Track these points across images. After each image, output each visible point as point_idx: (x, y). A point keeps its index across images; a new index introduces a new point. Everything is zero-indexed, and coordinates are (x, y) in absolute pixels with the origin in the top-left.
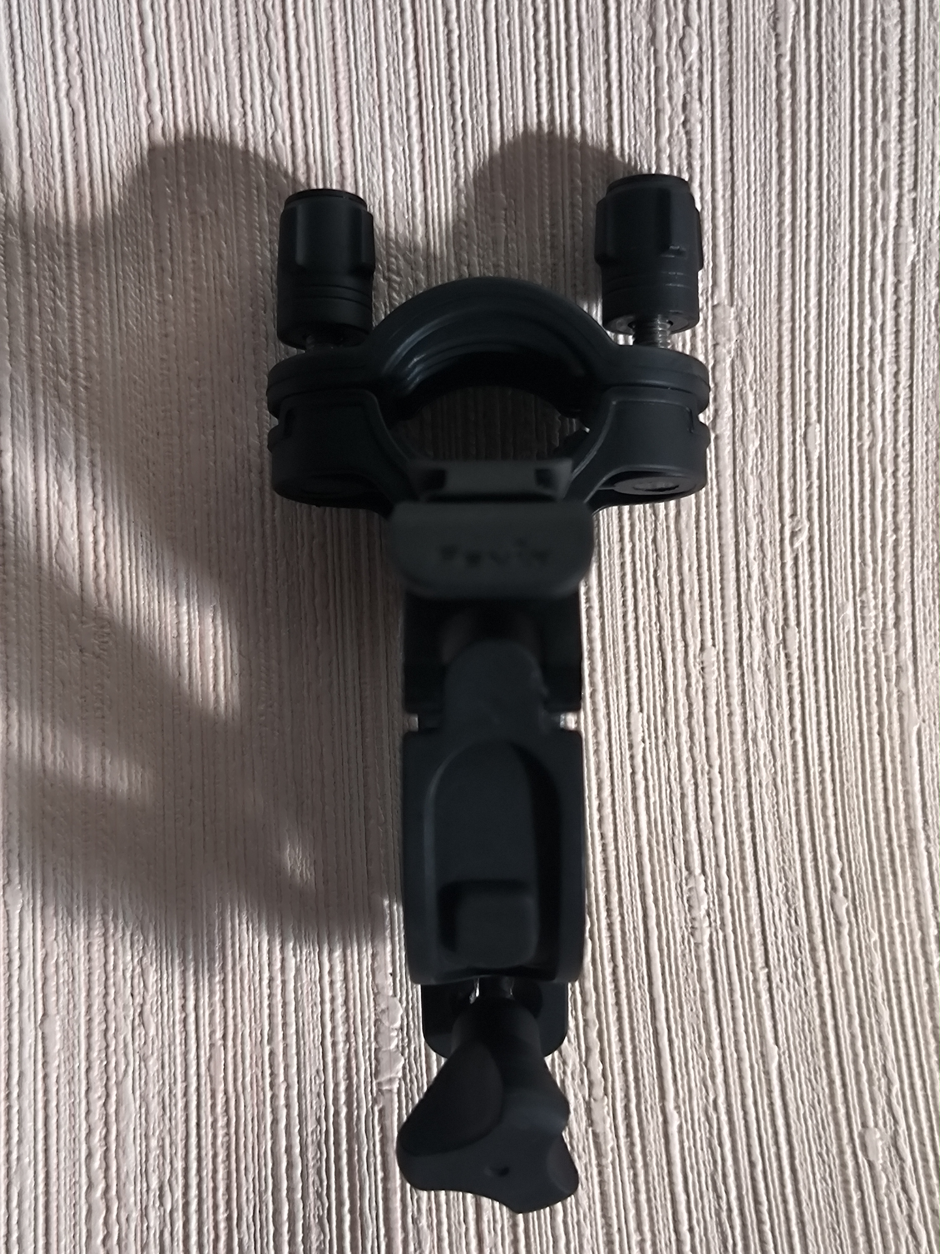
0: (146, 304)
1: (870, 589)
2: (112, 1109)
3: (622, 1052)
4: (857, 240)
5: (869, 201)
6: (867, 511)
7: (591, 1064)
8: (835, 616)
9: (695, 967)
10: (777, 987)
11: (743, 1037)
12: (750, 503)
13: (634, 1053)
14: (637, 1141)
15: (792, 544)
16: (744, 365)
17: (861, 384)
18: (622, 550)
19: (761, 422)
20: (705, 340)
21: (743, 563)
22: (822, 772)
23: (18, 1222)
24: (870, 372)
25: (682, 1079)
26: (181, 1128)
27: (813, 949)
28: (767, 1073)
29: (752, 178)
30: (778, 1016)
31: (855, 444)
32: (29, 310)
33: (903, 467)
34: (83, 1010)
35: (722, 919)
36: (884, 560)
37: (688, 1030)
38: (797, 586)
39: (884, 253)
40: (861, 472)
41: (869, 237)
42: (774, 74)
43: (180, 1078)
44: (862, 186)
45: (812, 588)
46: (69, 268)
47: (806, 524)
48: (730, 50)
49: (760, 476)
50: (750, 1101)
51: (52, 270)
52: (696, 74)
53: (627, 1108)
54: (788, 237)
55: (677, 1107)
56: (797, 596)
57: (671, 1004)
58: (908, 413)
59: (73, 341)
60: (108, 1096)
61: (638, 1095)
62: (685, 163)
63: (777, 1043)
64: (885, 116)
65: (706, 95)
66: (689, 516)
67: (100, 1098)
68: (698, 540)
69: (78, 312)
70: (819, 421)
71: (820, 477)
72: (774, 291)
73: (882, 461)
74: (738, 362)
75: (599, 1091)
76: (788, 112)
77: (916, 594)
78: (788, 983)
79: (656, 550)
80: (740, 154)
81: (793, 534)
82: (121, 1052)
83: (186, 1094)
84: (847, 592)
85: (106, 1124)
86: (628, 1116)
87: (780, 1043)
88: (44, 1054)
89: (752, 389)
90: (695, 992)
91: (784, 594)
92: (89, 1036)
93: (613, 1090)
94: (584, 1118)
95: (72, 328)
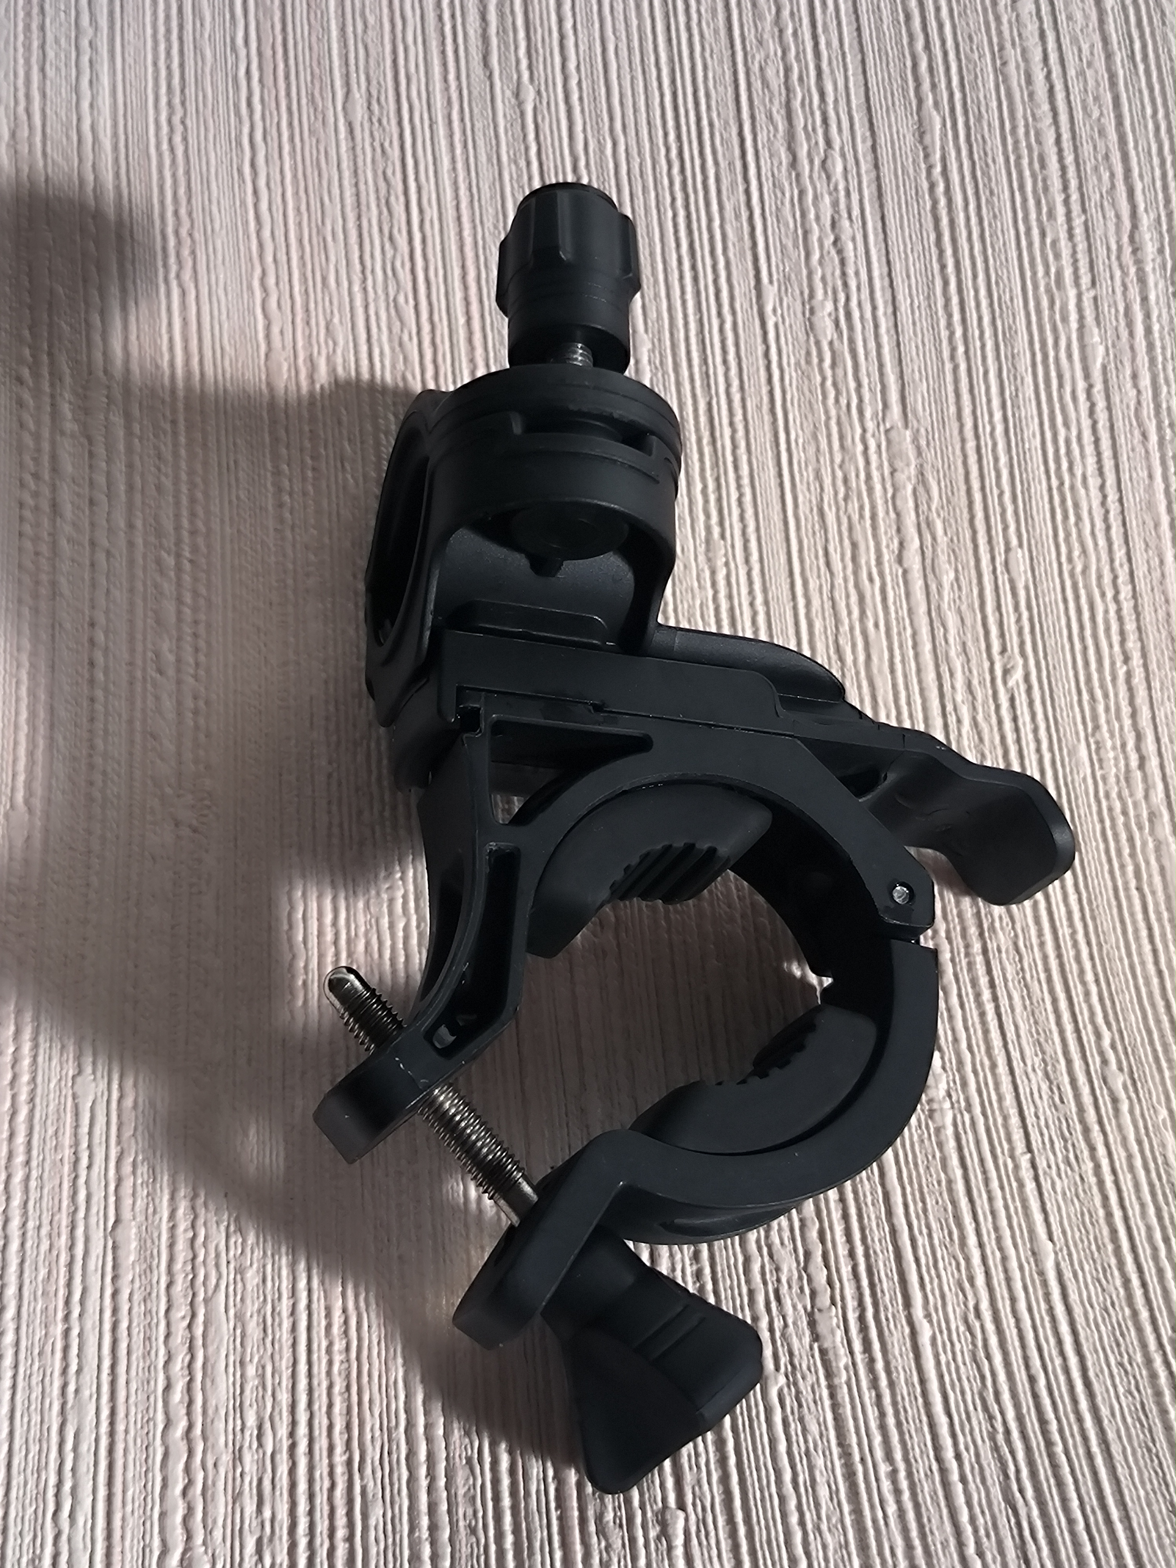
0: (259, 475)
1: (1105, 728)
2: (199, 1331)
3: (852, 1254)
4: (1037, 346)
5: (1045, 303)
6: (1090, 642)
7: (812, 1269)
8: (1067, 760)
9: (938, 1155)
10: (1045, 1173)
11: (1007, 1233)
12: (951, 640)
13: (867, 1256)
14: (878, 1355)
15: (1005, 682)
16: (928, 491)
17: (1063, 501)
19: (954, 551)
20: (880, 467)
21: (949, 708)
22: (1073, 934)
23: (73, 1470)
24: (1072, 488)
25: (931, 1282)
26: (287, 1353)
27: (1086, 1131)
28: (1041, 1273)
29: (914, 292)
30: (1048, 1206)
31: (1066, 567)
32: (130, 487)
33: (1125, 591)
34: (165, 1215)
35: (967, 1100)
36: (1116, 695)
37: (934, 1226)
38: (1017, 730)
39: (1070, 356)
40: (1077, 598)
41: (1050, 341)
42: (925, 185)
43: (285, 1294)
44: (1036, 287)
45: (1036, 730)
46: (176, 445)
47: (1020, 661)
48: (876, 166)
49: (959, 611)
50: (1022, 1305)
51: (156, 448)
52: (842, 193)
53: (862, 1319)
54: (961, 349)
55: (928, 1316)
56: (1018, 741)
57: (909, 1198)
58: (1122, 530)
59: (177, 516)
60: (193, 1316)
61: (876, 1305)
62: (839, 283)
63: (1051, 1239)
64: (1051, 215)
65: (856, 212)
66: (881, 659)
67: (184, 1318)
68: (895, 686)
69: (184, 489)
70: (1021, 545)
71: (1029, 608)
72: (953, 409)
73: (1100, 585)
74: (921, 489)
75: (824, 1300)
76: (945, 221)
77: (1160, 729)
78: (1058, 1169)
80: (898, 267)
81: (1006, 672)
82: (211, 1262)
83: (293, 1313)
84: (1077, 733)
85: (191, 1349)
86: (864, 1328)
87: (1055, 1238)
88: (115, 1267)
89: (939, 515)
90: (939, 1183)
91: (1003, 738)
92: (171, 1246)
93: (843, 1299)
94: (807, 1333)
95: (177, 503)
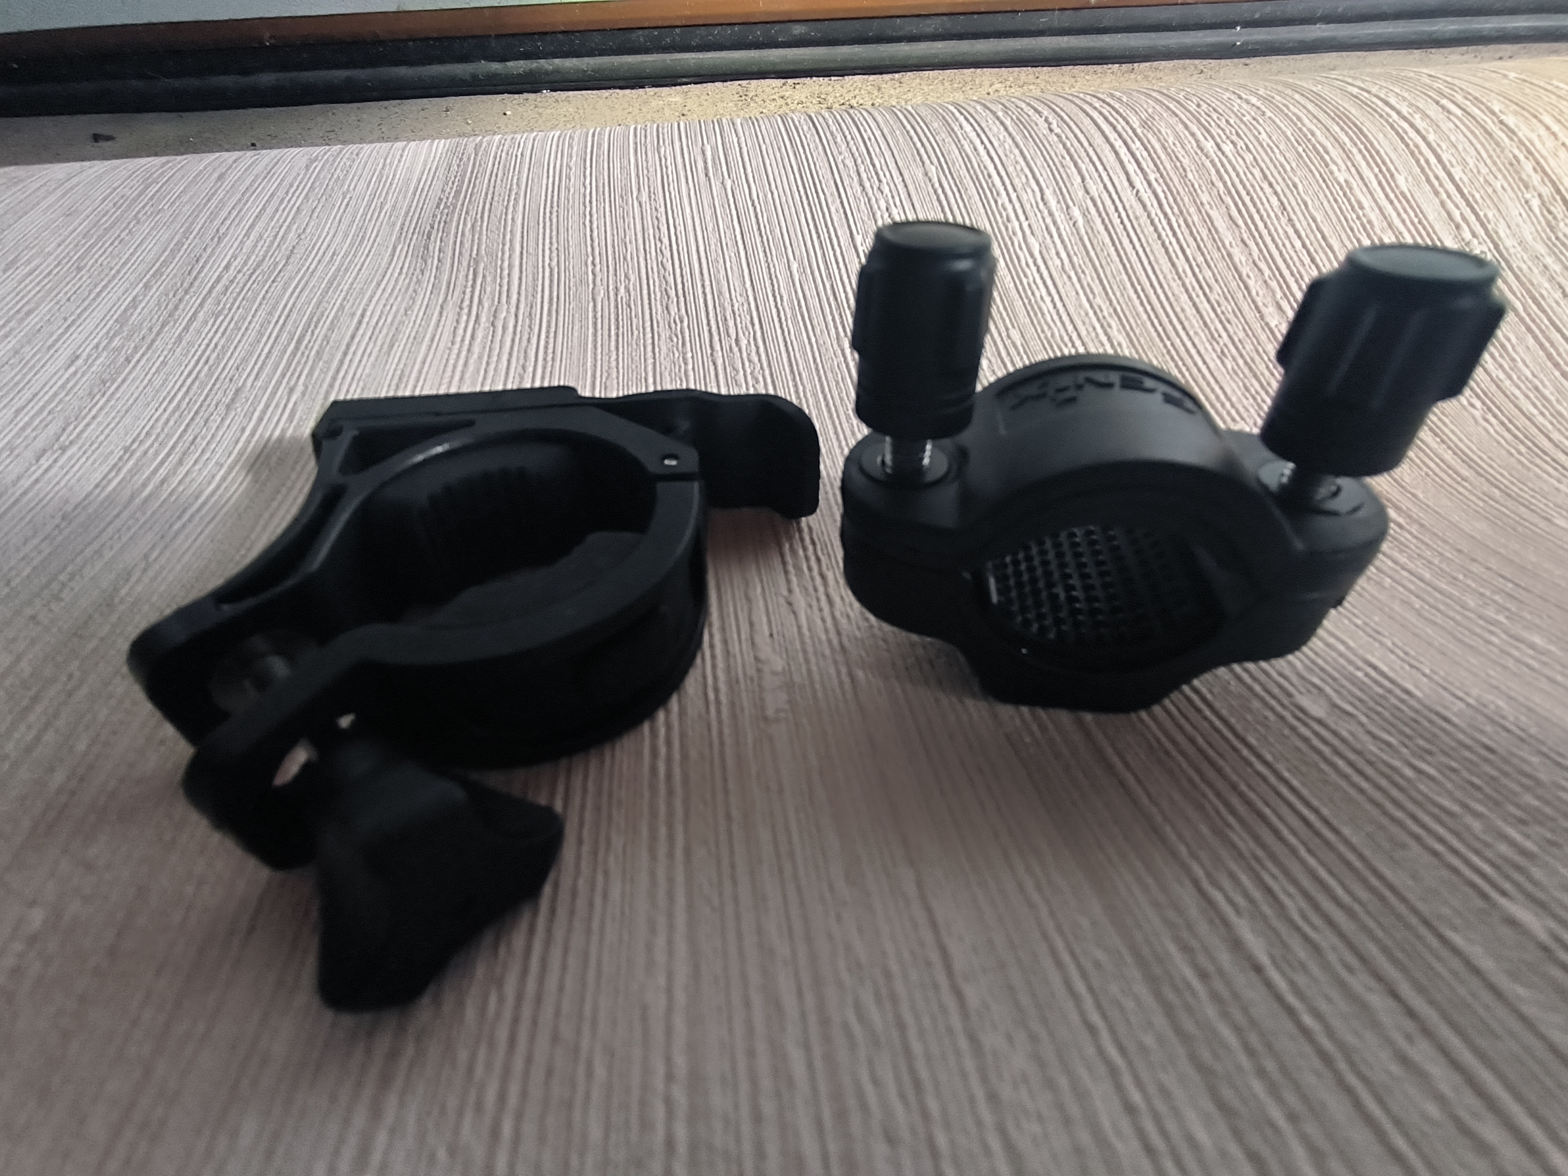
17: (1033, 308)
24: (1036, 302)
31: (1042, 336)
39: (1021, 248)
41: (1009, 243)
42: (932, 190)
44: (997, 223)
48: (906, 186)
52: (890, 197)
64: (998, 194)
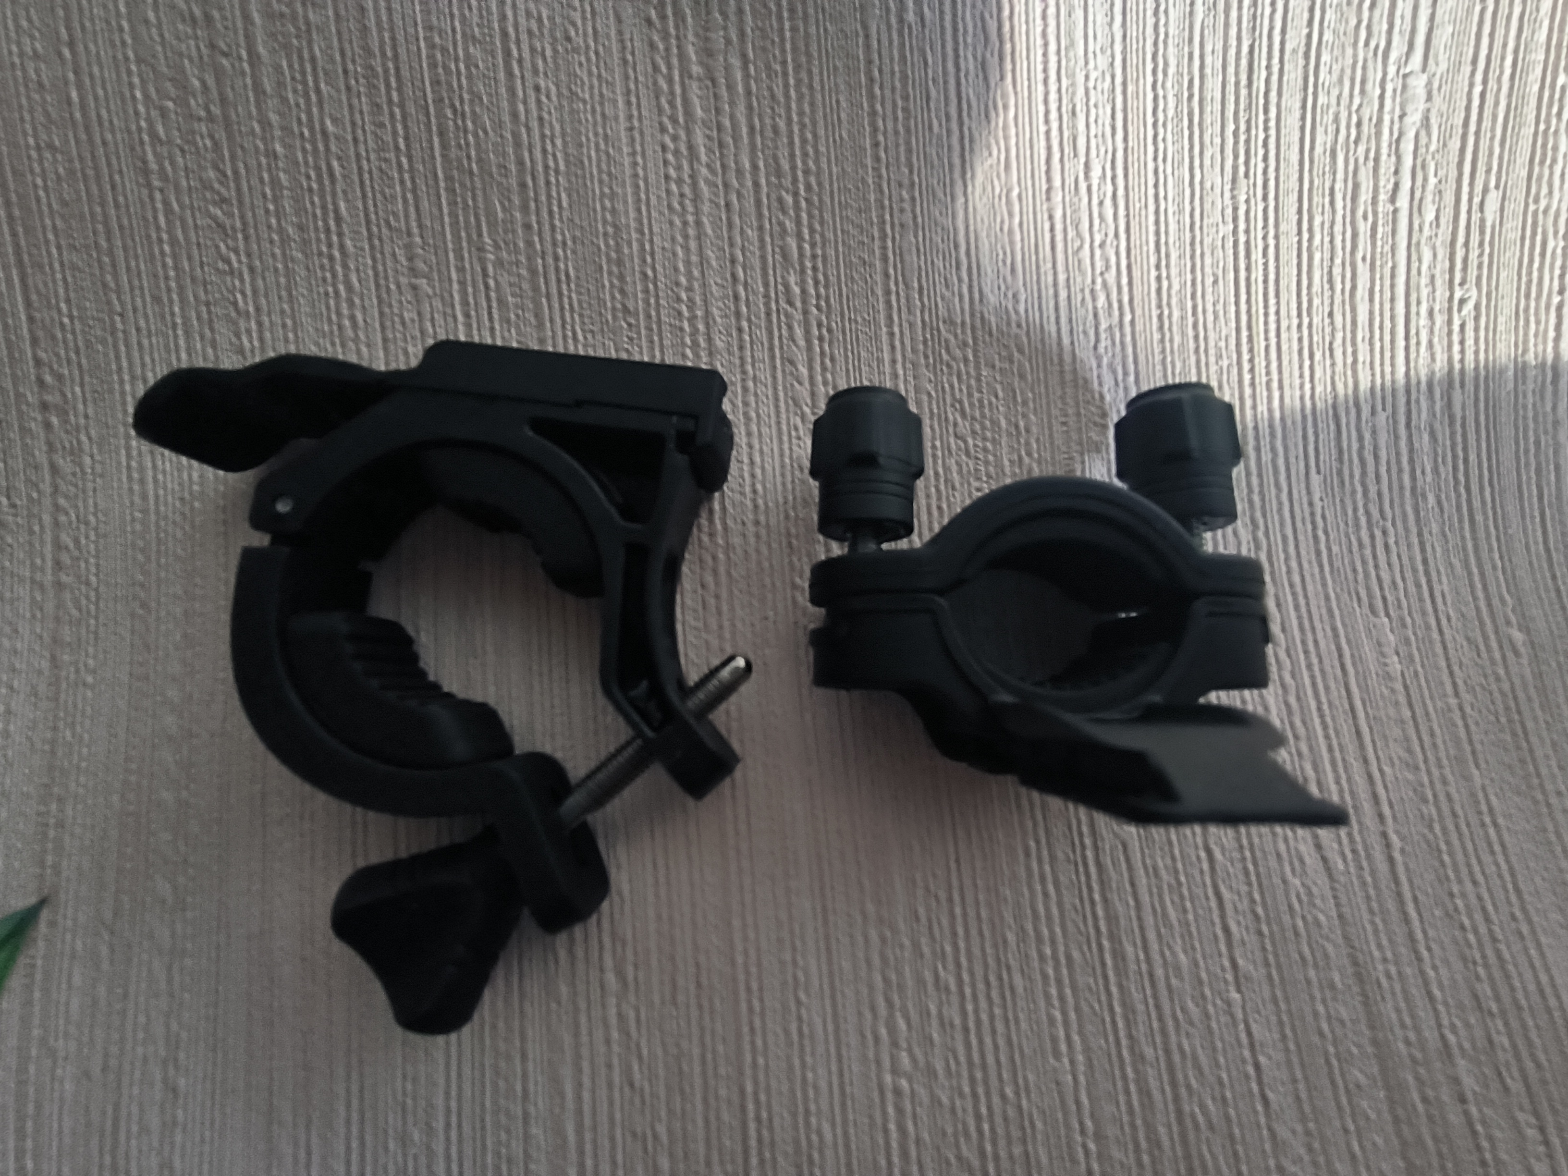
0: (858, 115)
10: (1470, 715)
12: (1423, 271)
15: (1460, 311)
16: (1429, 135)
18: (1300, 326)
19: (1440, 192)
20: (1392, 110)
21: (1413, 332)
31: (1531, 206)
32: (752, 129)
36: (1547, 321)
38: (1462, 350)
40: (1533, 237)
47: (1475, 292)
49: (1434, 247)
59: (792, 156)
66: (1363, 287)
68: (1371, 313)
69: (796, 129)
70: (1497, 187)
71: (1491, 244)
72: (1471, 51)
74: (1423, 133)
79: (1332, 323)
81: (1461, 302)
89: (1434, 158)
90: (1395, 723)
95: (791, 143)
